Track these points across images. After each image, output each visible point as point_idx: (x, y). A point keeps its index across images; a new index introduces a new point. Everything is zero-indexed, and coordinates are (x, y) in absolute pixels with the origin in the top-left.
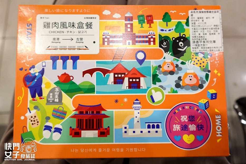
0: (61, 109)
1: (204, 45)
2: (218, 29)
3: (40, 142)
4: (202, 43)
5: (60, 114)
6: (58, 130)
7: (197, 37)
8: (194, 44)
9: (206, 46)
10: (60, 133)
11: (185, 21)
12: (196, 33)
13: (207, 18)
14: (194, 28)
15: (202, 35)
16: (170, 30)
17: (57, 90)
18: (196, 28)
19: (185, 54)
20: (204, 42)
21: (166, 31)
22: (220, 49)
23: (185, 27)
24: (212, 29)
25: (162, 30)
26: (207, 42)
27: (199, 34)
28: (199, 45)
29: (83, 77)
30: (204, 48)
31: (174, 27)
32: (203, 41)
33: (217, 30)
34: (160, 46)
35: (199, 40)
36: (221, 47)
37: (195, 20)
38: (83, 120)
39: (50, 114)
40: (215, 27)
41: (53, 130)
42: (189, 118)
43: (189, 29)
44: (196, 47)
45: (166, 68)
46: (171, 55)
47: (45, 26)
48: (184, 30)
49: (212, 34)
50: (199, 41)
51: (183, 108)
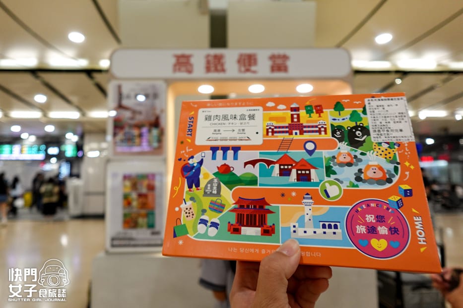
0: (219, 201)
1: (388, 134)
2: (405, 116)
3: (194, 237)
4: (386, 132)
5: (218, 208)
6: (214, 225)
7: (379, 125)
8: (375, 133)
9: (391, 135)
10: (217, 228)
11: (362, 109)
12: (377, 122)
13: (388, 106)
14: (373, 116)
15: (384, 123)
16: (343, 119)
17: (216, 181)
18: (375, 116)
20: (388, 131)
21: (339, 120)
22: (410, 138)
23: (362, 115)
24: (396, 117)
25: (334, 119)
26: (392, 130)
27: (381, 123)
28: (381, 135)
29: (245, 167)
30: (389, 137)
31: (349, 116)
32: (386, 130)
33: (403, 117)
34: (333, 136)
35: (381, 128)
36: (411, 137)
37: (374, 108)
38: (244, 214)
39: (206, 206)
40: (400, 115)
41: (209, 224)
42: (376, 219)
43: (367, 118)
44: (378, 136)
45: (341, 159)
46: (347, 145)
47: (206, 119)
48: (361, 119)
49: (397, 122)
50: (381, 130)
51: (368, 206)
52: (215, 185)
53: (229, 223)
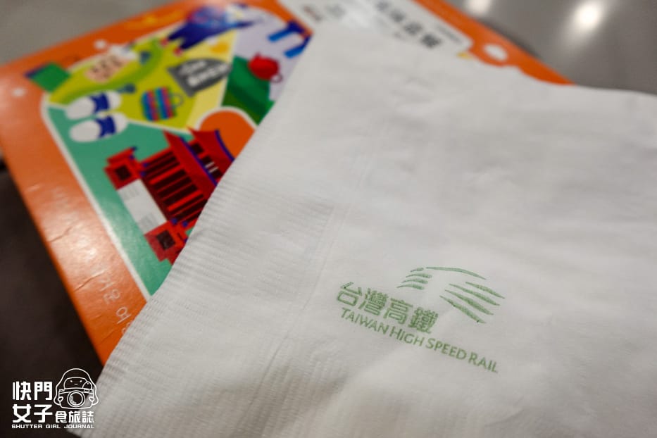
3: (49, 107)
5: (158, 106)
6: (108, 126)
10: (102, 134)
39: (144, 86)
41: (102, 115)
52: (212, 73)
53: (133, 149)
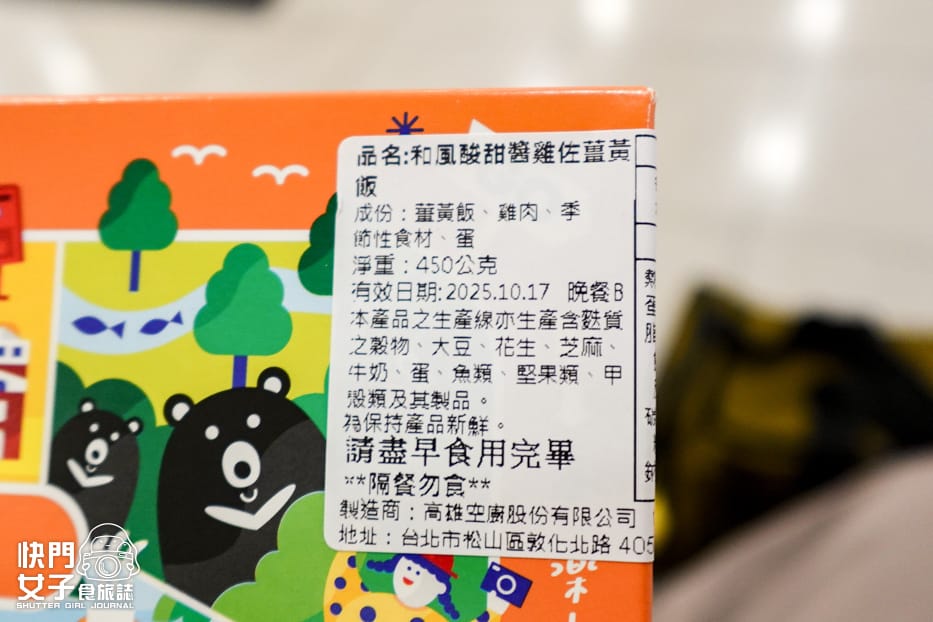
1: (454, 482)
2: (614, 321)
4: (440, 466)
7: (399, 395)
8: (363, 468)
9: (471, 496)
11: (302, 238)
12: (391, 358)
13: (507, 213)
14: (370, 308)
15: (442, 380)
16: (154, 327)
18: (391, 307)
19: (265, 564)
20: (459, 451)
21: (119, 329)
22: (616, 533)
23: (296, 297)
24: (547, 322)
25: (90, 325)
26: (492, 451)
27: (420, 373)
28: (404, 483)
30: (456, 512)
31: (194, 302)
32: (445, 439)
33: (600, 330)
34: (59, 476)
35: (415, 427)
36: (624, 515)
37: (394, 228)
40: (577, 307)
43: (325, 321)
44: (379, 497)
48: (280, 329)
49: (548, 372)
50: (410, 439)
